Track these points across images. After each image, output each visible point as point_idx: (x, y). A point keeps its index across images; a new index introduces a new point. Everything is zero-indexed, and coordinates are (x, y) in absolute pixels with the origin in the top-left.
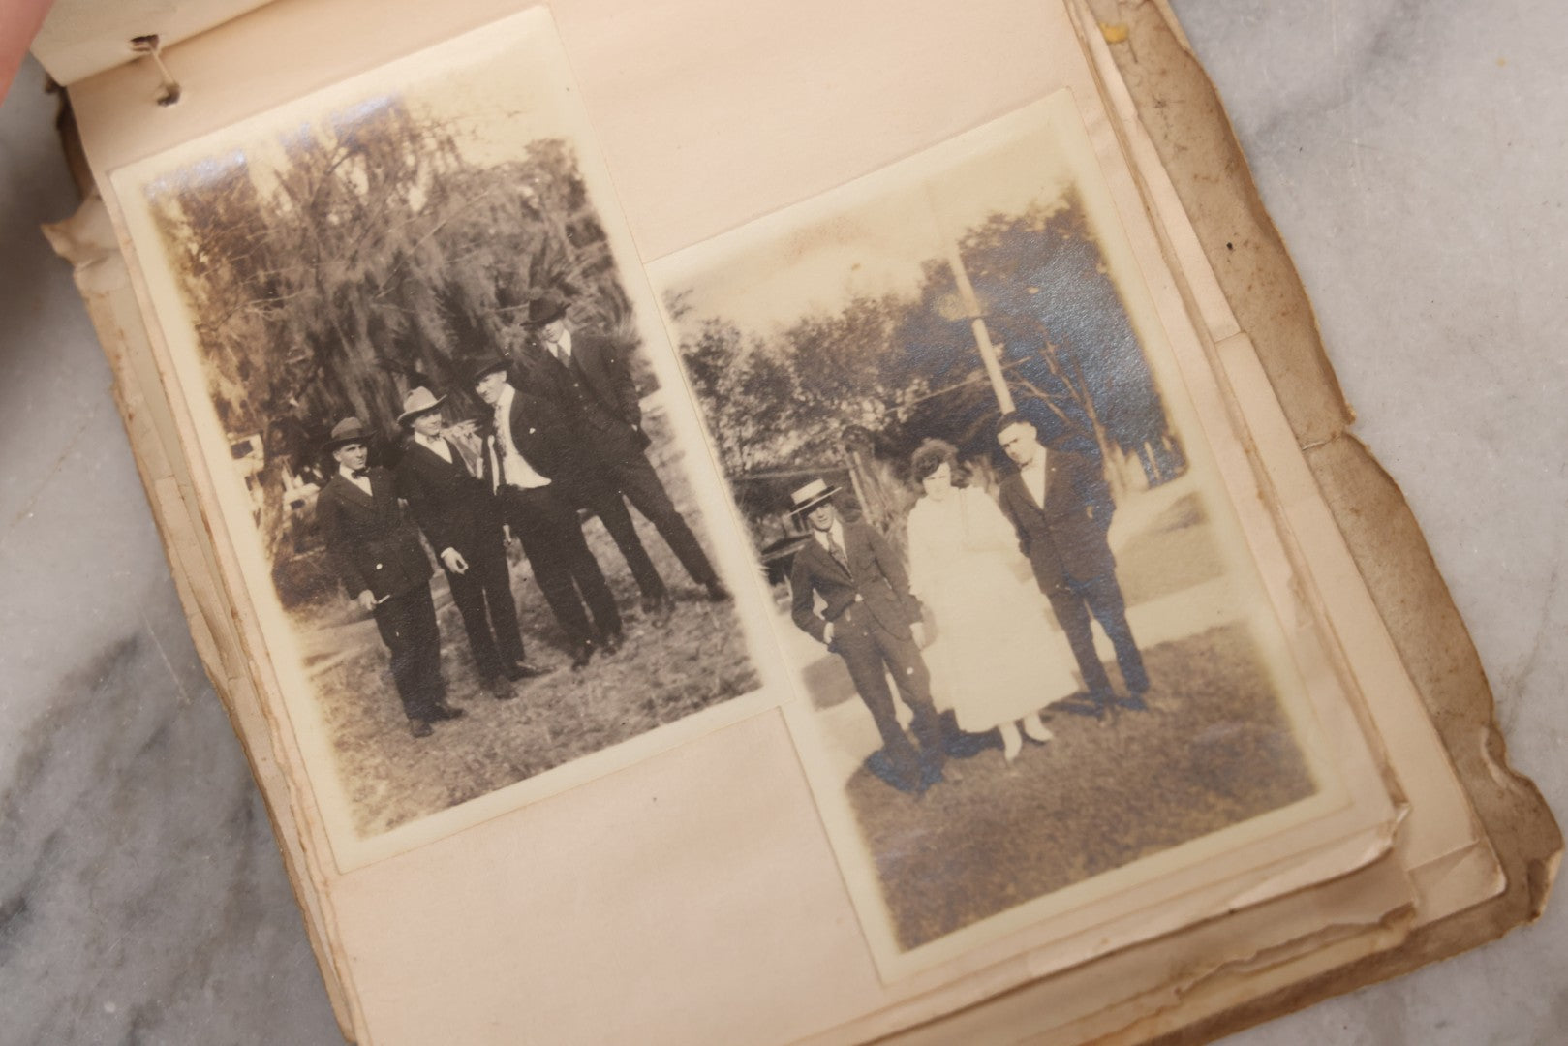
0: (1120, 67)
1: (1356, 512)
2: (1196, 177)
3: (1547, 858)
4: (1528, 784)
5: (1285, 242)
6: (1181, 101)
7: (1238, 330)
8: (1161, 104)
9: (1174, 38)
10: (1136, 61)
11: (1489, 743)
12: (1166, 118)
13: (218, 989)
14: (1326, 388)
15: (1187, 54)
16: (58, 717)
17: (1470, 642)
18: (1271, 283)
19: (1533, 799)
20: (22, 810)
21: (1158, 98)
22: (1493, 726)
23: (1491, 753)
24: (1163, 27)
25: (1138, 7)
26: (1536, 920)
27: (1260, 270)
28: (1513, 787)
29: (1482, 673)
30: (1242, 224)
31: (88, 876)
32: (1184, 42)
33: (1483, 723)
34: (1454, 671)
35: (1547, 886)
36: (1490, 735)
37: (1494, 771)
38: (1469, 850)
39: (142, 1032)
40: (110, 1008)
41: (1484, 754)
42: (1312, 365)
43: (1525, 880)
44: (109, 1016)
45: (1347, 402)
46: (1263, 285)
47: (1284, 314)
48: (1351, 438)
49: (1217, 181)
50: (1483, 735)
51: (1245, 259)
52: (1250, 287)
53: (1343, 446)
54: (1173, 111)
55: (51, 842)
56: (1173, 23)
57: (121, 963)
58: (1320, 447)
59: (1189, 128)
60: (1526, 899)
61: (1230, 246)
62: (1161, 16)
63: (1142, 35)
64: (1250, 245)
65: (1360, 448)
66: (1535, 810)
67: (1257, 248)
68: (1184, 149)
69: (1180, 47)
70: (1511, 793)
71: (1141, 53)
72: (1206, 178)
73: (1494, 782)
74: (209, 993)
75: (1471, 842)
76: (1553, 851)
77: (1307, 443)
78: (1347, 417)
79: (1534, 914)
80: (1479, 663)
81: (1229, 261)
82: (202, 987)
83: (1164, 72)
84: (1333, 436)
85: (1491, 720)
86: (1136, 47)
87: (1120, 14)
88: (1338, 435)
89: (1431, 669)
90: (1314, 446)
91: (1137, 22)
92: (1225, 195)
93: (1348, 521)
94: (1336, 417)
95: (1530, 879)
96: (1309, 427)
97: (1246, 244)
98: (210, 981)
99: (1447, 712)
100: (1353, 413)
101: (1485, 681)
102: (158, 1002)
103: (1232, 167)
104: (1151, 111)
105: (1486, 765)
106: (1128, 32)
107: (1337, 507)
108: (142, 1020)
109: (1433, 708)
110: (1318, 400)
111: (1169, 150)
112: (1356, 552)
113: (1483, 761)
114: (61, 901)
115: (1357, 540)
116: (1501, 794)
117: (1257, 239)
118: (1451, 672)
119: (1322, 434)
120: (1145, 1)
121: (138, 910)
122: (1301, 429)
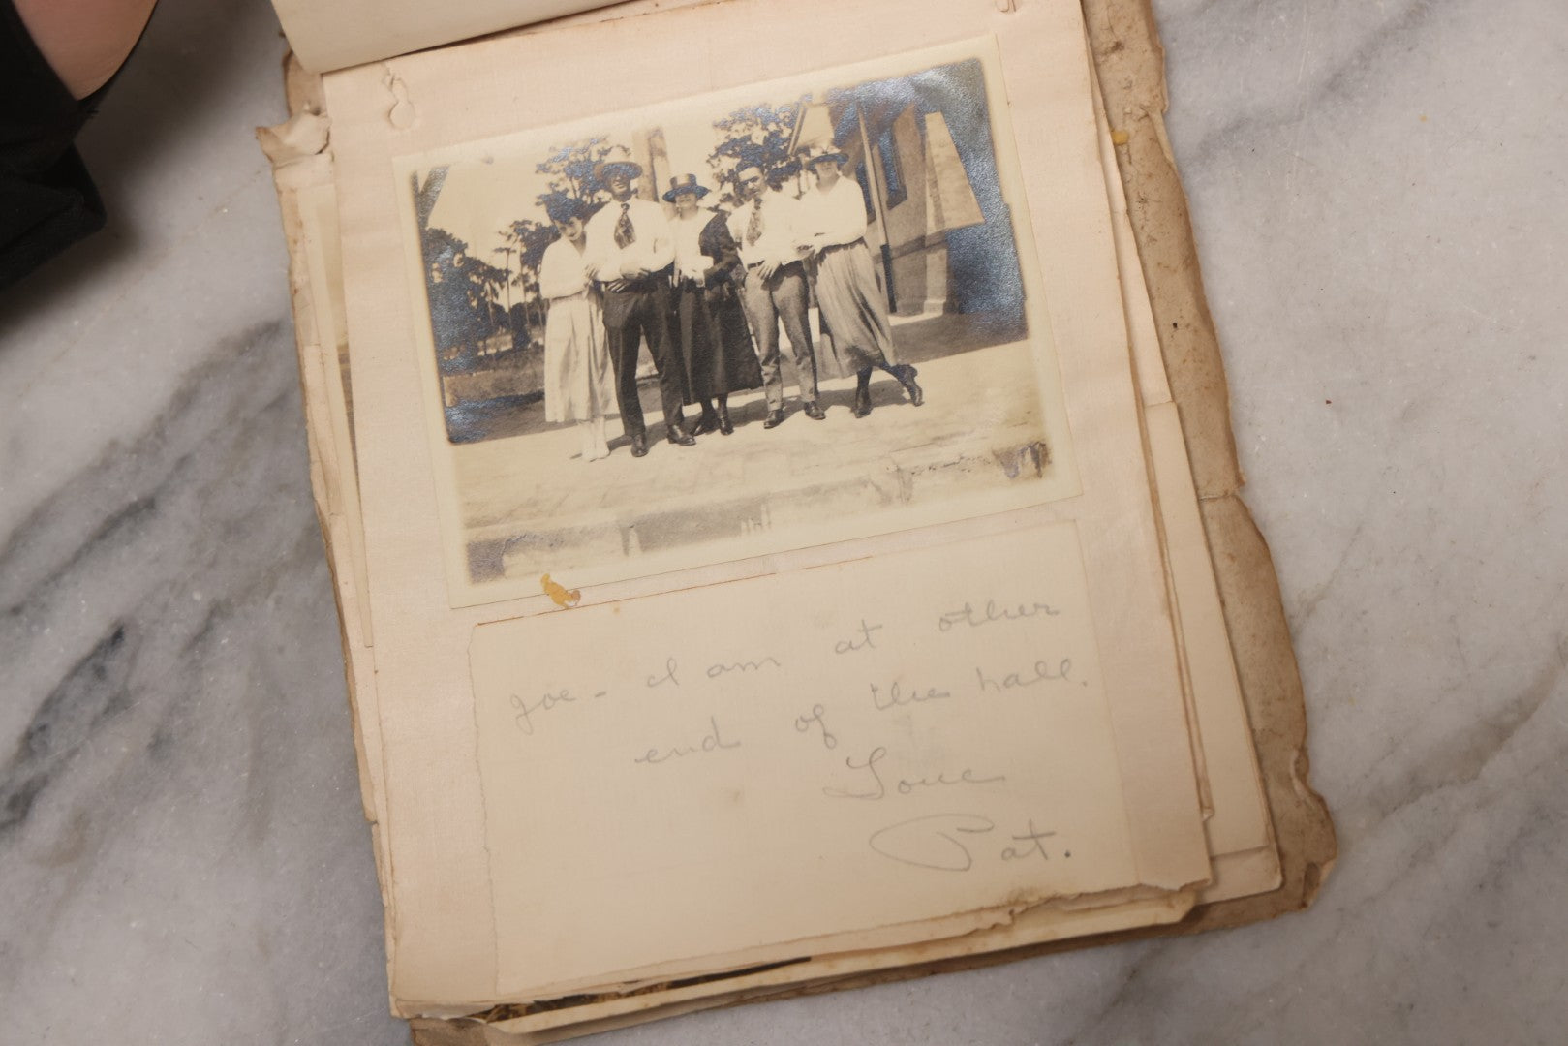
0: (1120, 165)
1: (1232, 558)
2: (1159, 264)
3: (1322, 864)
4: (1320, 800)
5: (1217, 332)
6: (1160, 202)
7: (1169, 398)
8: (1143, 201)
9: (1162, 152)
10: (1130, 163)
11: (1297, 762)
12: (1145, 212)
13: (278, 602)
14: (1227, 454)
15: (1169, 165)
16: (209, 369)
17: (1299, 678)
18: (1201, 362)
19: (1322, 812)
20: (167, 433)
21: (1142, 195)
22: (1303, 750)
23: (1297, 770)
24: (1155, 140)
25: (1141, 119)
26: (1303, 910)
27: (1195, 349)
28: (1308, 800)
29: (1303, 706)
30: (1188, 312)
31: (204, 494)
32: (1169, 157)
33: (1296, 745)
34: (1282, 699)
35: (1318, 885)
36: (1299, 757)
37: (1297, 785)
38: (1259, 850)
39: (216, 620)
40: (197, 596)
41: (1292, 771)
42: (1220, 434)
43: (1302, 875)
44: (195, 602)
45: (1241, 470)
46: (1195, 361)
47: (1206, 388)
48: (1239, 501)
49: (1175, 271)
50: (1294, 755)
51: (1185, 339)
52: (1185, 361)
53: (1232, 502)
54: (1152, 208)
55: (183, 462)
56: (1163, 139)
57: (213, 564)
58: (1214, 499)
59: (1162, 225)
60: (1300, 891)
61: (1175, 325)
62: (1155, 132)
63: (1138, 143)
64: (1191, 328)
65: (1245, 510)
66: (1322, 822)
67: (1196, 331)
68: (1155, 239)
69: (1165, 159)
70: (1305, 803)
71: (1136, 156)
72: (1168, 267)
73: (1295, 793)
74: (271, 603)
75: (1262, 844)
76: (1329, 859)
77: (1205, 495)
78: (1239, 481)
79: (1304, 905)
80: (1302, 698)
81: (1173, 336)
82: (267, 597)
83: (1150, 176)
84: (1226, 493)
85: (1303, 744)
86: (1134, 150)
87: (1124, 122)
88: (1229, 493)
89: (1265, 694)
90: (1209, 499)
91: (1137, 131)
92: (1177, 283)
93: (1223, 564)
94: (1231, 479)
95: (1306, 876)
96: (1207, 483)
97: (1188, 326)
98: (274, 594)
99: (1270, 730)
100: (1244, 479)
101: (1304, 713)
102: (233, 601)
103: (1189, 261)
104: (1136, 206)
105: (1290, 779)
106: (1128, 138)
107: (1217, 550)
108: (218, 611)
109: (1259, 725)
110: (1221, 461)
111: (1143, 239)
112: (1225, 588)
113: (1289, 774)
114: (181, 508)
115: (1229, 580)
116: (1298, 804)
117: (1197, 324)
118: (1279, 700)
119: (1217, 490)
120: (1147, 116)
121: (234, 529)
122: (1201, 483)
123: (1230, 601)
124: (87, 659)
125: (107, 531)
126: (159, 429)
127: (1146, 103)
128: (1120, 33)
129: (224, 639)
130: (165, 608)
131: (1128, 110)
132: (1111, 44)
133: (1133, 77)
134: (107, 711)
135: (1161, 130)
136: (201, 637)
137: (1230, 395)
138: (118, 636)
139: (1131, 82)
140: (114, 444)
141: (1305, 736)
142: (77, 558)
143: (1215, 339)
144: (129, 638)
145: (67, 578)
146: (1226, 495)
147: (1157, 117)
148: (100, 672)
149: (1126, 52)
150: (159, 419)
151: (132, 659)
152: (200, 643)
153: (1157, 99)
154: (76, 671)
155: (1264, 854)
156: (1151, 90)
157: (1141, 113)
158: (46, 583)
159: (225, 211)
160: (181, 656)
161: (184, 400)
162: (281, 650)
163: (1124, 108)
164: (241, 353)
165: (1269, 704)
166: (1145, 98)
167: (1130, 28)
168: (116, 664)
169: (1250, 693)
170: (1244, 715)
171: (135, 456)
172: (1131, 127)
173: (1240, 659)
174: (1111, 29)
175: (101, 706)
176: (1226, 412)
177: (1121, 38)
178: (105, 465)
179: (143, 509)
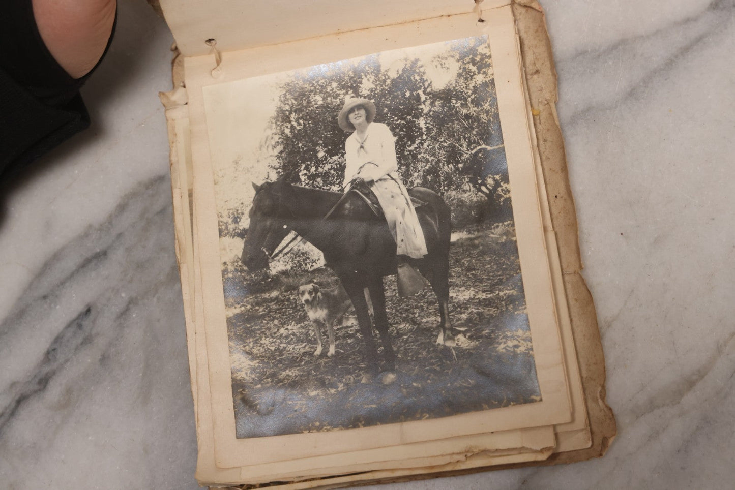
0: (535, 124)
1: (576, 300)
2: (551, 169)
3: (610, 438)
4: (610, 409)
5: (574, 200)
6: (552, 142)
7: (552, 228)
8: (545, 141)
9: (554, 120)
10: (540, 123)
11: (601, 392)
12: (545, 146)
13: (158, 299)
14: (576, 255)
15: (557, 126)
16: (133, 195)
17: (603, 355)
18: (567, 213)
19: (611, 415)
20: (114, 222)
21: (545, 138)
22: (603, 387)
23: (600, 395)
24: (551, 114)
25: (546, 104)
26: (601, 457)
27: (564, 208)
28: (605, 409)
29: (604, 368)
30: (562, 191)
31: (128, 250)
32: (557, 123)
33: (600, 385)
34: (595, 364)
35: (607, 446)
36: (602, 390)
37: (600, 402)
38: (582, 430)
39: (131, 306)
40: (123, 295)
41: (598, 396)
42: (573, 246)
43: (601, 442)
44: (122, 298)
45: (582, 262)
46: (564, 213)
47: (569, 225)
48: (580, 276)
49: (557, 173)
50: (600, 389)
51: (560, 203)
52: (560, 213)
54: (549, 144)
55: (120, 235)
56: (555, 114)
57: (131, 281)
58: (569, 275)
59: (553, 152)
60: (599, 449)
61: (556, 197)
62: (551, 111)
63: (544, 115)
64: (563, 198)
65: (583, 280)
66: (610, 419)
67: (565, 200)
68: (549, 158)
69: (555, 124)
70: (604, 411)
71: (542, 121)
72: (554, 171)
73: (599, 405)
74: (155, 300)
75: (583, 427)
76: (613, 435)
77: (566, 272)
78: (581, 267)
79: (601, 455)
80: (604, 364)
81: (555, 202)
82: (154, 297)
83: (548, 130)
85: (604, 384)
86: (541, 118)
87: (538, 106)
89: (588, 361)
90: (567, 274)
91: (543, 110)
92: (558, 178)
93: (572, 303)
94: (578, 266)
95: (602, 442)
96: (568, 266)
97: (562, 197)
98: (157, 296)
99: (590, 377)
100: (583, 266)
101: (605, 371)
102: (139, 297)
103: (563, 169)
104: (541, 143)
105: (597, 400)
106: (540, 112)
107: (570, 296)
108: (132, 302)
109: (585, 375)
110: (573, 258)
111: (544, 158)
112: (573, 314)
113: (597, 397)
114: (118, 255)
115: (574, 310)
116: (601, 411)
117: (566, 196)
118: (594, 364)
119: (571, 270)
120: (548, 103)
121: (141, 266)
122: (564, 266)
123: (575, 319)
124: (75, 320)
125: (85, 265)
126: (110, 220)
127: (548, 98)
128: (538, 66)
129: (134, 314)
130: (109, 299)
131: (540, 100)
132: (534, 71)
133: (543, 86)
134: (82, 343)
135: (554, 111)
136: (124, 313)
137: (579, 229)
138: (88, 311)
139: (542, 88)
140: (90, 226)
141: (605, 381)
142: (72, 276)
143: (573, 204)
144: (93, 313)
145: (67, 284)
146: (575, 273)
147: (553, 105)
148: (80, 326)
149: (540, 75)
150: (111, 216)
151: (94, 321)
152: (123, 316)
153: (554, 96)
154: (69, 326)
155: (584, 432)
156: (551, 92)
157: (546, 102)
158: (58, 286)
159: (143, 125)
160: (115, 321)
161: (122, 208)
162: (159, 320)
163: (538, 100)
164: (147, 188)
165: (590, 366)
166: (548, 95)
167: (543, 64)
168: (87, 323)
169: (581, 360)
170: (578, 371)
171: (99, 232)
172: (541, 108)
173: (578, 345)
174: (535, 64)
175: (80, 340)
176: (577, 236)
177: (539, 68)
178: (86, 235)
179: (101, 256)
